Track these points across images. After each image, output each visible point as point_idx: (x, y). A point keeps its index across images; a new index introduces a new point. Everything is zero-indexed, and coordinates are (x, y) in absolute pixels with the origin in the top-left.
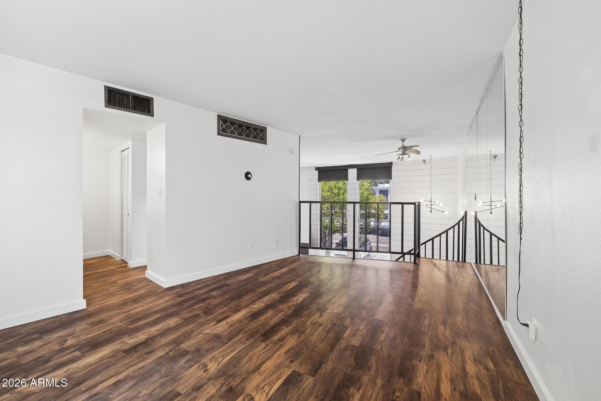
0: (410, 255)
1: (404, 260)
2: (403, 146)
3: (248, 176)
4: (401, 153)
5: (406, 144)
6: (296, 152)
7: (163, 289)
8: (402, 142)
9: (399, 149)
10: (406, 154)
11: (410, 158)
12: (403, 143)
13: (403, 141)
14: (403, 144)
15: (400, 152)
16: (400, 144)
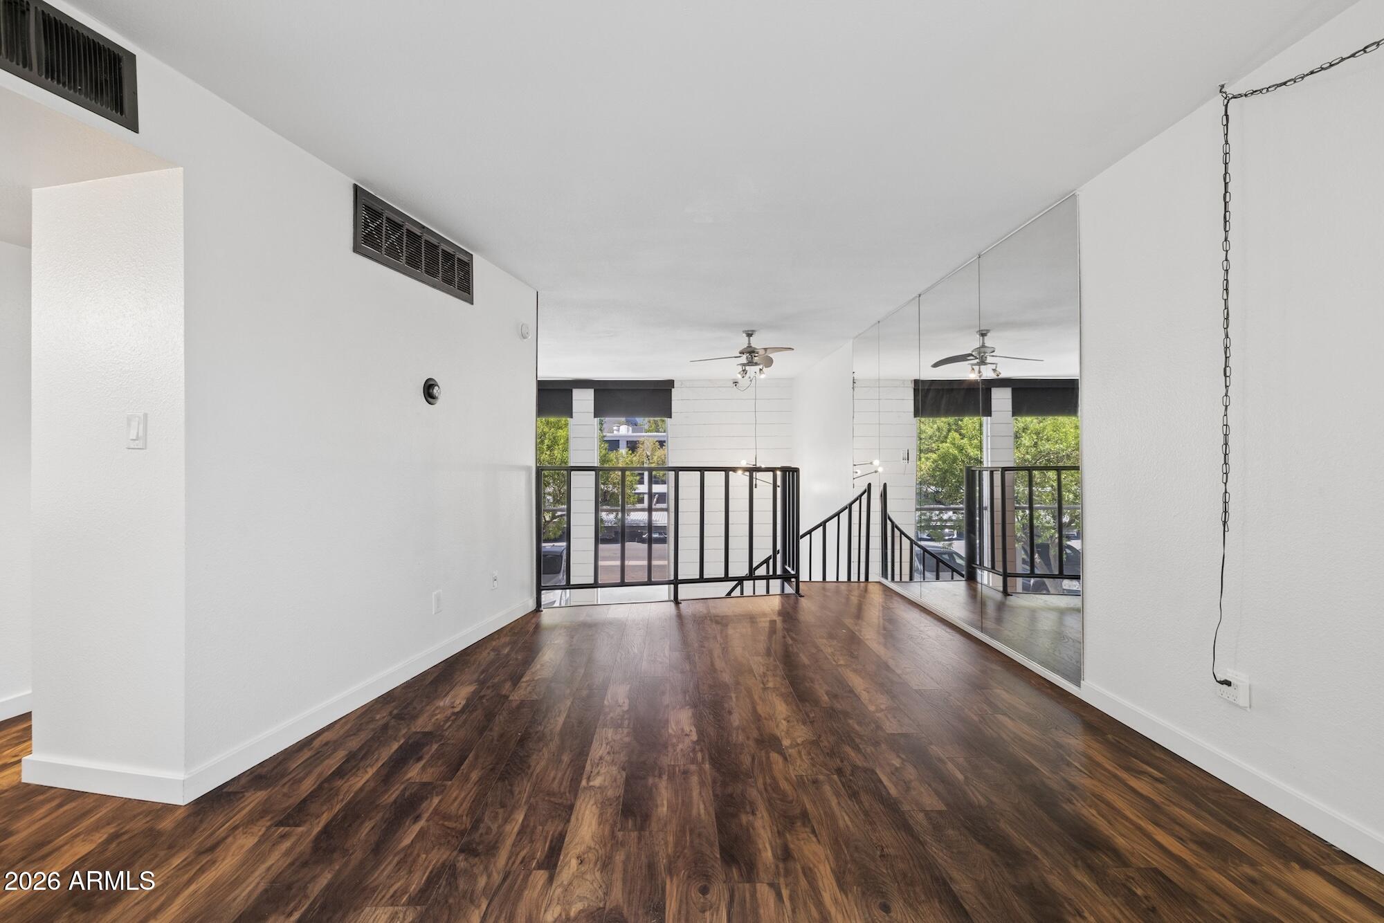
0: (752, 581)
1: (742, 592)
2: (750, 346)
3: (429, 391)
4: (745, 362)
5: (757, 342)
6: (532, 336)
7: (179, 815)
8: (747, 338)
9: (742, 353)
10: (756, 364)
11: (764, 373)
12: (749, 341)
13: (749, 335)
14: (749, 343)
15: (744, 359)
16: (743, 342)
